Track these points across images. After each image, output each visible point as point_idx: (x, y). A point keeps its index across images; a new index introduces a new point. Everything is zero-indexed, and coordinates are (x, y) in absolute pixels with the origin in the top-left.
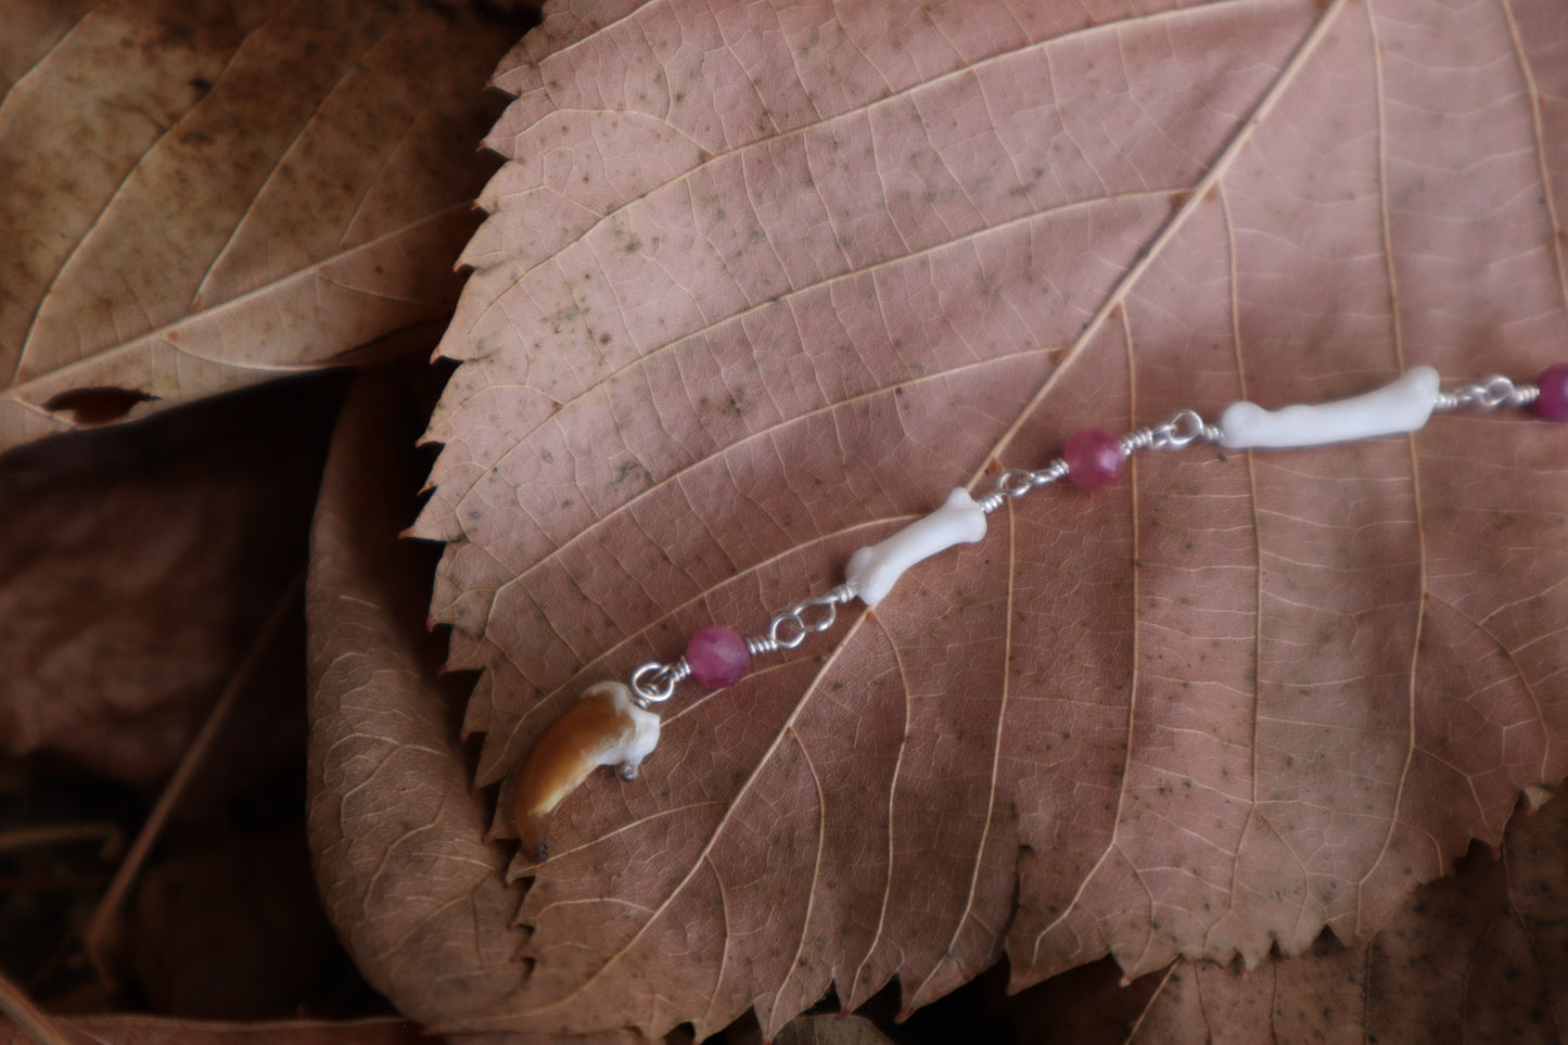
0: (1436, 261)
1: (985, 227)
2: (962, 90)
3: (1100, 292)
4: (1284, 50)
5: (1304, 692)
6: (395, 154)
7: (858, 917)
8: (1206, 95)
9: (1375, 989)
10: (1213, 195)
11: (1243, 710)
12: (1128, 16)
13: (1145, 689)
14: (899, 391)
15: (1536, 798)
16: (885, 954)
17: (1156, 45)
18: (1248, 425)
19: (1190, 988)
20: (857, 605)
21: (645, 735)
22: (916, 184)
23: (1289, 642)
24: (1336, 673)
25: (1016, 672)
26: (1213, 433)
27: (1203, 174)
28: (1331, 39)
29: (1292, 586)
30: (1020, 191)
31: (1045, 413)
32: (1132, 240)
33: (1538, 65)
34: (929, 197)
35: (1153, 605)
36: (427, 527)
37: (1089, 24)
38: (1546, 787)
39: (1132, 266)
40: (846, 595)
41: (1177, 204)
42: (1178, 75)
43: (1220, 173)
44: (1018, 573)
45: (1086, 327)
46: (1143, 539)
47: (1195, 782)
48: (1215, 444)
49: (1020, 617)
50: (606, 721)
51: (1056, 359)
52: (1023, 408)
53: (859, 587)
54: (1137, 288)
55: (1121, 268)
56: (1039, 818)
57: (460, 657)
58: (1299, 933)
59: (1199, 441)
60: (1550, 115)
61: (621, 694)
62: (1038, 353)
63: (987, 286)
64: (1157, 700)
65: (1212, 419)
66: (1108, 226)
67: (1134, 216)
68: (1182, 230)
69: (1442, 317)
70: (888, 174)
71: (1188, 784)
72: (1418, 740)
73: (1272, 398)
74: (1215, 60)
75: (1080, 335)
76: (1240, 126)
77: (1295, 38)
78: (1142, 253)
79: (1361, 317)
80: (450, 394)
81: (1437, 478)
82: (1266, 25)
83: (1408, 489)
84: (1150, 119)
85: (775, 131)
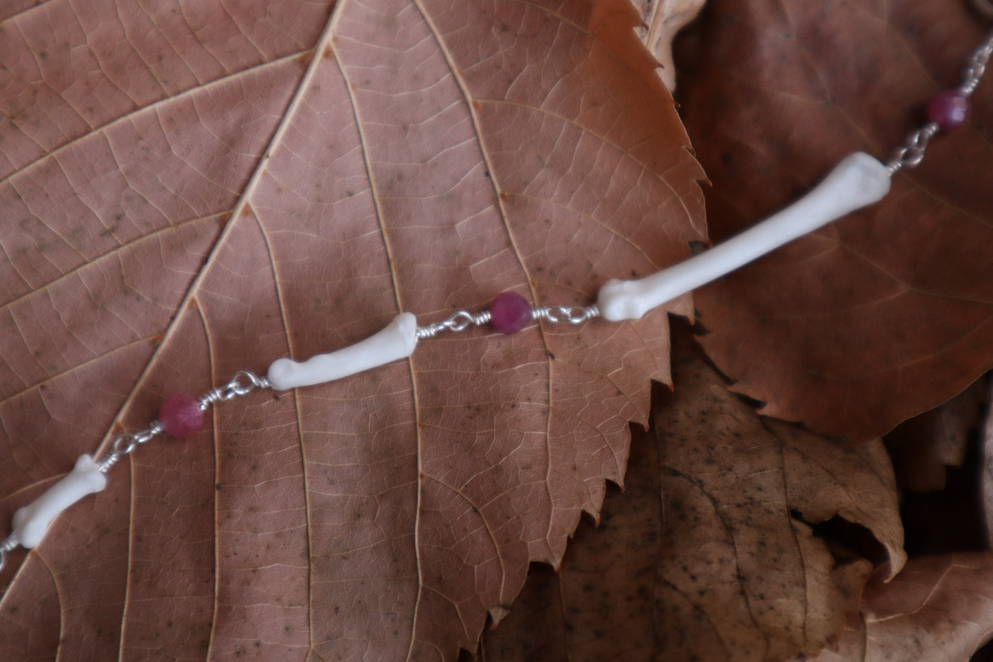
0: (420, 229)
1: (85, 263)
2: (51, 170)
3: (180, 292)
4: (283, 102)
5: (345, 558)
8: (232, 142)
10: (247, 212)
11: (301, 580)
12: (164, 97)
13: (225, 580)
14: (43, 387)
15: (498, 615)
17: (188, 113)
18: (287, 375)
22: (30, 240)
23: (333, 523)
24: (368, 536)
25: (135, 581)
26: (264, 384)
27: (237, 199)
28: (315, 88)
29: (332, 482)
30: (106, 233)
31: (152, 384)
32: (197, 253)
33: (469, 79)
34: (41, 248)
35: (229, 516)
37: (135, 108)
38: (504, 607)
39: (199, 271)
40: (11, 545)
41: (223, 223)
42: (209, 131)
43: (249, 196)
44: (138, 506)
45: (173, 318)
46: (223, 467)
47: (263, 642)
48: (269, 389)
49: (138, 539)
51: (155, 345)
52: (136, 382)
53: (20, 536)
54: (207, 284)
55: (191, 273)
59: (258, 389)
60: (485, 113)
62: (143, 343)
63: (96, 302)
64: (234, 586)
65: (263, 373)
66: (177, 246)
67: (194, 236)
68: (230, 240)
69: (429, 268)
71: (258, 644)
72: (424, 579)
73: (302, 356)
74: (233, 117)
75: (169, 326)
76: (258, 162)
77: (289, 93)
78: (205, 261)
79: (370, 277)
81: (431, 387)
82: (265, 88)
83: (410, 397)
84: (192, 166)
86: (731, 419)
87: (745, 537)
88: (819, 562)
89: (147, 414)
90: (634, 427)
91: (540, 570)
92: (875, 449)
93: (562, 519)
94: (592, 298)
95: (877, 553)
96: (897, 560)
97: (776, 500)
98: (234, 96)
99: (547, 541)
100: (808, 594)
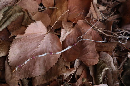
0: (47, 49)
2: (28, 45)
6: (7, 48)
7: (24, 75)
9: (44, 76)
11: (39, 67)
14: (27, 55)
15: (49, 70)
16: (25, 77)
17: (36, 42)
18: (39, 56)
19: (37, 78)
20: (25, 64)
21: (17, 69)
23: (41, 64)
24: (43, 65)
28: (43, 41)
29: (41, 62)
30: (31, 48)
33: (51, 42)
34: (28, 48)
35: (36, 63)
36: (9, 62)
37: (33, 42)
41: (37, 48)
42: (37, 43)
43: (39, 47)
44: (31, 62)
45: (34, 52)
46: (36, 61)
50: (15, 69)
51: (33, 54)
54: (36, 51)
56: (31, 71)
57: (11, 66)
58: (41, 75)
61: (16, 68)
63: (30, 51)
64: (36, 67)
66: (35, 49)
69: (48, 51)
70: (26, 48)
71: (36, 70)
72: (45, 68)
73: (40, 55)
76: (39, 45)
79: (45, 51)
80: (9, 57)
81: (47, 57)
82: (40, 41)
83: (46, 58)
84: (36, 45)
85: (21, 46)
86: (62, 60)
87: (62, 67)
88: (65, 68)
89: (32, 57)
91: (51, 68)
92: (70, 63)
94: (56, 53)
95: (68, 68)
96: (69, 68)
97: (64, 65)
99: (52, 66)
100: (65, 70)
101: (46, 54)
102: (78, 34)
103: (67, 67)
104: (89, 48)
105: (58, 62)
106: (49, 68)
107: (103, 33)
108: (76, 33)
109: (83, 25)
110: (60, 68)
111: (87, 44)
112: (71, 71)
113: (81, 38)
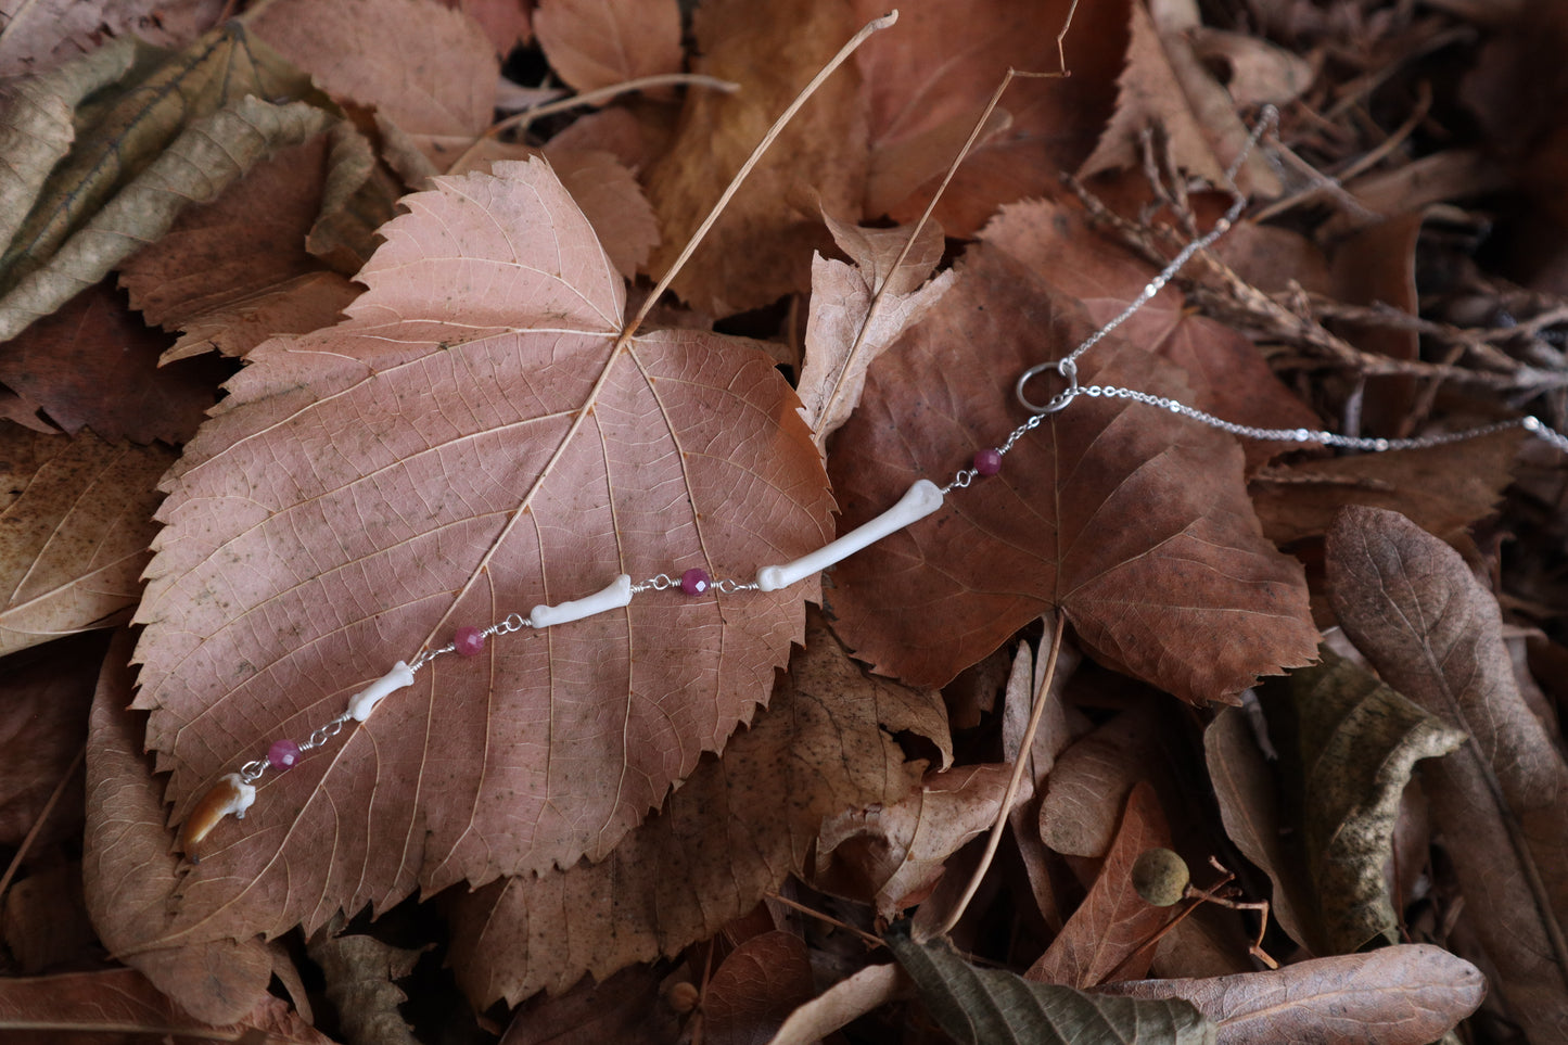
0: (642, 533)
1: (415, 536)
2: (396, 472)
3: (477, 562)
4: (558, 441)
5: (575, 744)
6: (115, 523)
7: (352, 873)
8: (521, 464)
9: (618, 880)
10: (527, 511)
11: (544, 755)
12: (479, 431)
13: (492, 750)
14: (377, 617)
15: (677, 785)
16: (365, 889)
17: (495, 442)
18: (544, 616)
19: (520, 891)
20: (354, 723)
21: (247, 796)
22: (380, 518)
23: (567, 720)
24: (592, 731)
25: (430, 748)
26: (528, 623)
27: (521, 502)
28: (579, 434)
29: (569, 694)
30: (430, 517)
31: (451, 621)
32: (490, 536)
33: (681, 438)
34: (386, 524)
35: (497, 709)
36: (139, 703)
37: (460, 436)
38: (682, 779)
39: (490, 548)
40: (347, 717)
41: (510, 517)
42: (506, 456)
43: (529, 501)
44: (435, 700)
45: (469, 579)
46: (495, 679)
47: (515, 792)
48: (531, 627)
49: (434, 721)
50: (226, 792)
51: (456, 595)
52: (441, 619)
53: (352, 713)
54: (492, 558)
55: (485, 549)
56: (437, 815)
57: (162, 765)
58: (570, 858)
59: (524, 626)
60: (691, 460)
61: (236, 778)
62: (447, 593)
63: (418, 564)
64: (497, 754)
65: (527, 616)
66: (477, 530)
67: (490, 524)
68: (513, 528)
69: (645, 555)
70: (364, 514)
71: (511, 793)
72: (628, 761)
73: (554, 604)
74: (523, 448)
75: (466, 584)
76: (537, 478)
77: (562, 435)
78: (495, 541)
79: (605, 562)
80: (143, 640)
81: (641, 636)
82: (547, 430)
83: (624, 641)
84: (493, 478)
85: (305, 499)
86: (842, 667)
87: (848, 736)
88: (896, 755)
89: (446, 637)
90: (778, 670)
91: (708, 758)
92: (937, 697)
93: (725, 724)
94: (753, 576)
95: (935, 755)
96: (948, 761)
97: (871, 717)
98: (526, 434)
99: (713, 738)
100: (888, 773)
101: (621, 594)
102: (1012, 346)
103: (915, 747)
104: (1176, 489)
105: (785, 682)
106: (679, 768)
107: (1317, 335)
108: (993, 326)
109: (1053, 258)
110: (825, 749)
111: (1141, 445)
112: (970, 794)
113: (1065, 382)
